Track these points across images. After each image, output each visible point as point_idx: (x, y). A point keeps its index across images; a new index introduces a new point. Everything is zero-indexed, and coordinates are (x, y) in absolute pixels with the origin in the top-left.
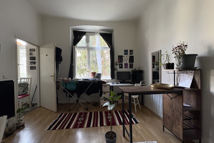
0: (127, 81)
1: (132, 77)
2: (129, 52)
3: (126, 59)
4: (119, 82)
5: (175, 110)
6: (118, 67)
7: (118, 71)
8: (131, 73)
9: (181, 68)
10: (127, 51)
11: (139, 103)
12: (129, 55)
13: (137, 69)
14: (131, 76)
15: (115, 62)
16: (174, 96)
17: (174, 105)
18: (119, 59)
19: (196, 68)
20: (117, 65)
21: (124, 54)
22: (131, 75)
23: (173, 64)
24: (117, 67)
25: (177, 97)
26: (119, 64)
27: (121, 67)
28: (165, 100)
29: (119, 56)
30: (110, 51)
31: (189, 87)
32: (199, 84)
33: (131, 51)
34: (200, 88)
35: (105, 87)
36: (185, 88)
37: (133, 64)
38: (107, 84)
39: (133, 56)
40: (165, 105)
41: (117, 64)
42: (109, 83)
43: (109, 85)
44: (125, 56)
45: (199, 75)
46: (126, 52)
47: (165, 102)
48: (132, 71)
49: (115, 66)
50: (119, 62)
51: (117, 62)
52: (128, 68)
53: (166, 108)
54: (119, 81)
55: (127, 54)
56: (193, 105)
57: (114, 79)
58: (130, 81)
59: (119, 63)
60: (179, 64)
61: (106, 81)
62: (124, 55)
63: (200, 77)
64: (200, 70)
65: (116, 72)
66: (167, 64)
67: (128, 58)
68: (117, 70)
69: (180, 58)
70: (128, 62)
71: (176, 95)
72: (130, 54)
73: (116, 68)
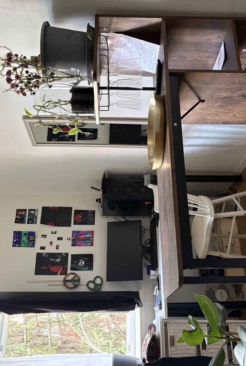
0: (147, 236)
1: (131, 215)
2: (25, 228)
3: (54, 238)
4: (152, 272)
5: (240, 93)
6: (85, 276)
7: (104, 278)
8: (112, 219)
9: (89, 72)
10: (18, 235)
11: (233, 197)
12: (38, 228)
13: (99, 194)
14: (128, 218)
15: (62, 289)
16: (191, 94)
17: (224, 95)
18: (53, 269)
19: (89, 26)
20: (76, 281)
21: (33, 245)
22: (122, 220)
23: (75, 91)
24: (84, 281)
25: (193, 84)
26: (72, 269)
27: (89, 260)
28: (209, 118)
29: (38, 271)
30: (10, 313)
31: (158, 46)
32: (143, 21)
33: (20, 219)
34: (160, 20)
35: (173, 344)
36: (159, 61)
37: (77, 212)
38: (159, 331)
39: (44, 209)
40: (227, 118)
41: (72, 280)
42: (157, 322)
43: (165, 325)
44: (39, 242)
45: (115, 19)
46: (24, 238)
47: (217, 118)
48: (105, 214)
49: (83, 289)
50: (64, 273)
51: (65, 281)
52: (92, 233)
53: (238, 115)
54: (149, 273)
55: (32, 234)
56: (219, 37)
57: (137, 294)
58: (146, 222)
59: (69, 271)
60: (72, 76)
61: (148, 338)
62: (37, 249)
63: (121, 19)
64: (97, 17)
65: (108, 287)
66: (73, 109)
67: (48, 229)
68: (98, 281)
69: (52, 74)
70: (66, 232)
71: (188, 89)
72: (32, 220)
73: (92, 286)
